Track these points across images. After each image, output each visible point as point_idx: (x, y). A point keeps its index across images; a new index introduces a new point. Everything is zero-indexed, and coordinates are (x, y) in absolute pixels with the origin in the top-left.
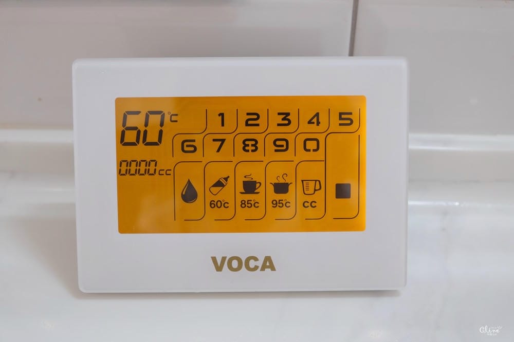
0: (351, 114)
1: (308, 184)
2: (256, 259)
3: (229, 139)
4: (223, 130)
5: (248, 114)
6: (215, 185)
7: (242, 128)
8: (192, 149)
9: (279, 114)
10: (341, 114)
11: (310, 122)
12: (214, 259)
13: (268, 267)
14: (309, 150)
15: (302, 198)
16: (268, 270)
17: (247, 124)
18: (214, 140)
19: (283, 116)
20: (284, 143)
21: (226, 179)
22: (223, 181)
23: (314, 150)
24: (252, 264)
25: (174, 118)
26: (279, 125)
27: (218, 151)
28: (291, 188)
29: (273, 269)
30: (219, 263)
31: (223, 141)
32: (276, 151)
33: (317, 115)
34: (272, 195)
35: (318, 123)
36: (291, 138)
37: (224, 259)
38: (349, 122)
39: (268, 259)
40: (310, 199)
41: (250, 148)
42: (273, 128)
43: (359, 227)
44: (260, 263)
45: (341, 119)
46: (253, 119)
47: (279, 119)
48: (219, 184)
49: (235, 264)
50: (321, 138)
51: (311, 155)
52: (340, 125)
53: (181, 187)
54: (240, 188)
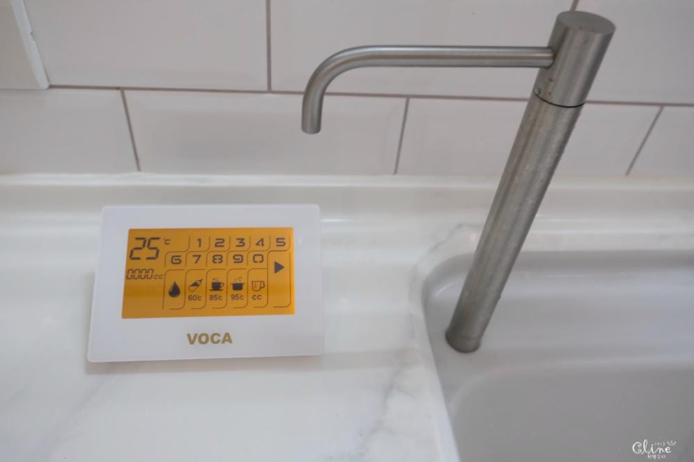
0: (284, 239)
1: (255, 284)
2: (219, 335)
3: (204, 255)
4: (200, 249)
5: (217, 239)
6: (193, 285)
7: (213, 248)
8: (178, 261)
9: (238, 239)
10: (278, 239)
11: (257, 244)
12: (189, 335)
13: (227, 341)
14: (256, 262)
15: (251, 293)
16: (227, 343)
17: (216, 246)
18: (194, 256)
19: (240, 241)
20: (240, 257)
21: (200, 281)
22: (198, 282)
23: (261, 262)
24: (216, 338)
25: (167, 242)
26: (237, 246)
27: (196, 262)
28: (245, 287)
29: (231, 342)
30: (192, 338)
31: (199, 256)
32: (235, 262)
33: (262, 240)
34: (232, 292)
35: (263, 245)
36: (244, 254)
37: (196, 335)
38: (282, 244)
39: (227, 334)
40: (257, 294)
41: (217, 261)
42: (233, 248)
43: (292, 312)
44: (221, 338)
45: (278, 242)
46: (220, 243)
47: (237, 243)
48: (195, 284)
49: (204, 339)
50: (265, 254)
51: (258, 265)
52: (278, 246)
53: (169, 287)
54: (210, 287)
